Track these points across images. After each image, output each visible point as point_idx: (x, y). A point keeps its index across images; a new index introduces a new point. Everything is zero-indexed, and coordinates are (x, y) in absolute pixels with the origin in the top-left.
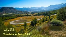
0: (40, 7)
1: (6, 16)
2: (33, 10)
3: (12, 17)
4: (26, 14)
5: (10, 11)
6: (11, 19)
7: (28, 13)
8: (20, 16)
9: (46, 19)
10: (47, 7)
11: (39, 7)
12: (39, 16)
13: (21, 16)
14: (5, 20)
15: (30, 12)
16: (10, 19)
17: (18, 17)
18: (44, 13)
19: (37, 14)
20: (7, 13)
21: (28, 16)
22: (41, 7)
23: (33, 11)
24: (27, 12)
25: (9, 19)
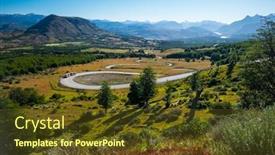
0: (197, 23)
1: (57, 52)
2: (165, 36)
3: (76, 59)
4: (136, 50)
5: (75, 31)
6: (73, 63)
7: (146, 44)
8: (107, 56)
9: (214, 76)
10: (229, 23)
11: (194, 21)
12: (188, 61)
13: (114, 56)
14: (48, 67)
15: (151, 43)
16: (69, 64)
17: (102, 58)
18: (212, 49)
19: (180, 51)
20: (61, 41)
21: (143, 59)
22: (204, 22)
23: (164, 39)
24: (139, 39)
25: (64, 65)
